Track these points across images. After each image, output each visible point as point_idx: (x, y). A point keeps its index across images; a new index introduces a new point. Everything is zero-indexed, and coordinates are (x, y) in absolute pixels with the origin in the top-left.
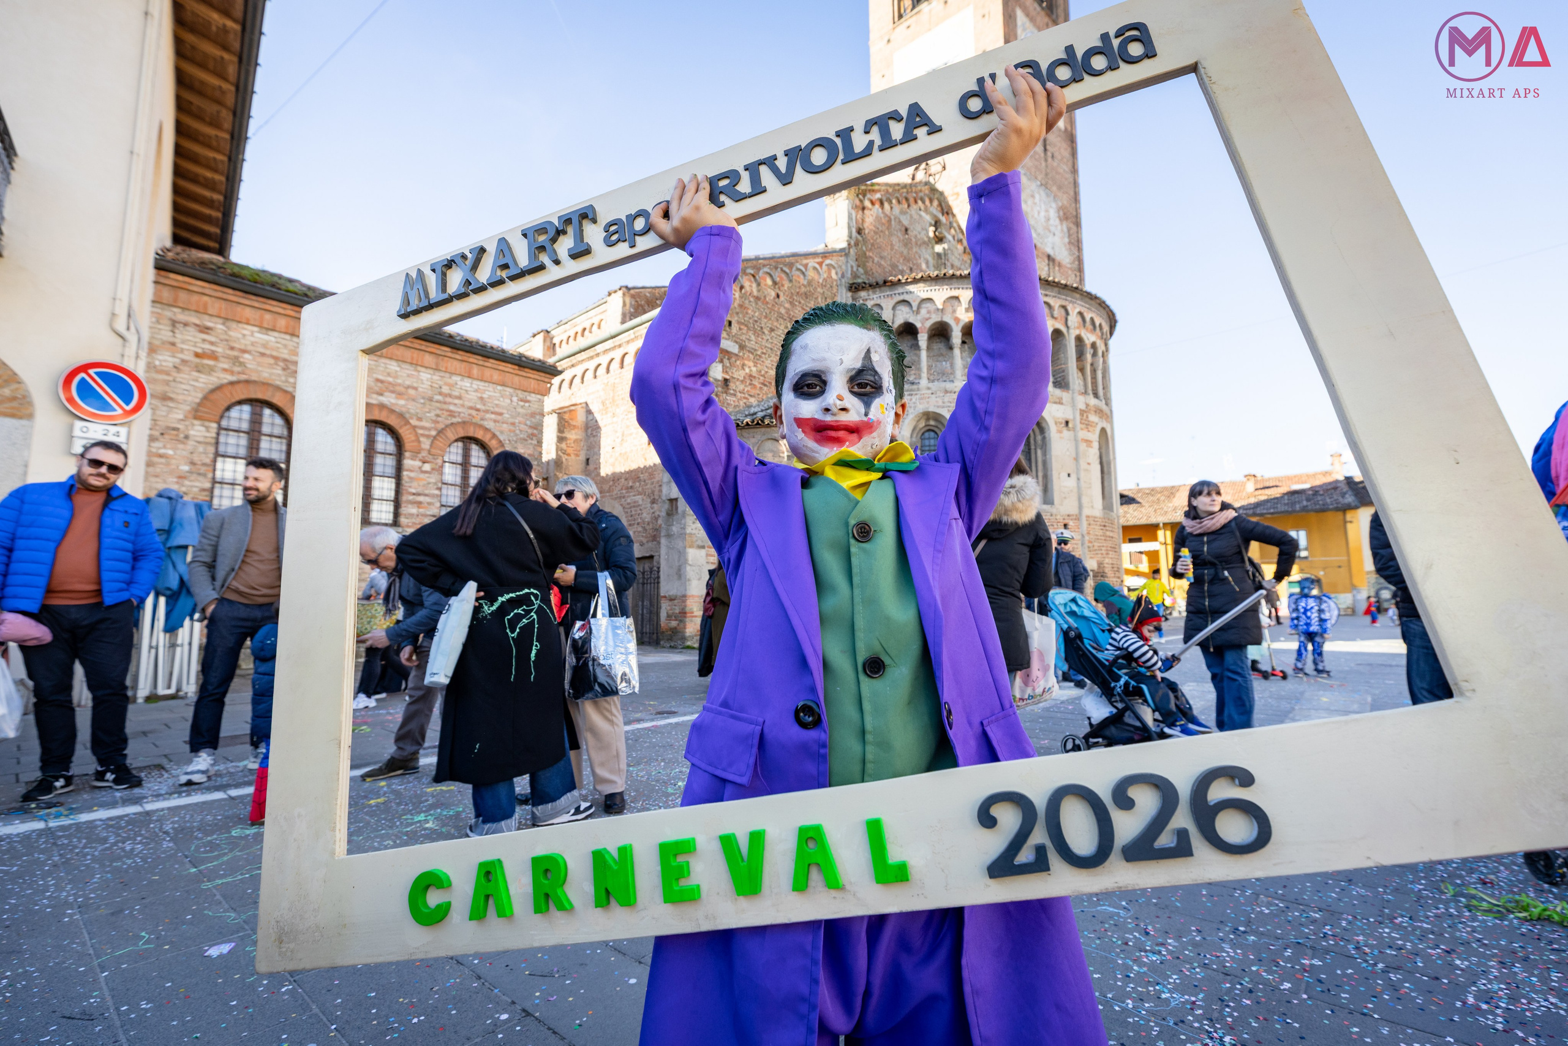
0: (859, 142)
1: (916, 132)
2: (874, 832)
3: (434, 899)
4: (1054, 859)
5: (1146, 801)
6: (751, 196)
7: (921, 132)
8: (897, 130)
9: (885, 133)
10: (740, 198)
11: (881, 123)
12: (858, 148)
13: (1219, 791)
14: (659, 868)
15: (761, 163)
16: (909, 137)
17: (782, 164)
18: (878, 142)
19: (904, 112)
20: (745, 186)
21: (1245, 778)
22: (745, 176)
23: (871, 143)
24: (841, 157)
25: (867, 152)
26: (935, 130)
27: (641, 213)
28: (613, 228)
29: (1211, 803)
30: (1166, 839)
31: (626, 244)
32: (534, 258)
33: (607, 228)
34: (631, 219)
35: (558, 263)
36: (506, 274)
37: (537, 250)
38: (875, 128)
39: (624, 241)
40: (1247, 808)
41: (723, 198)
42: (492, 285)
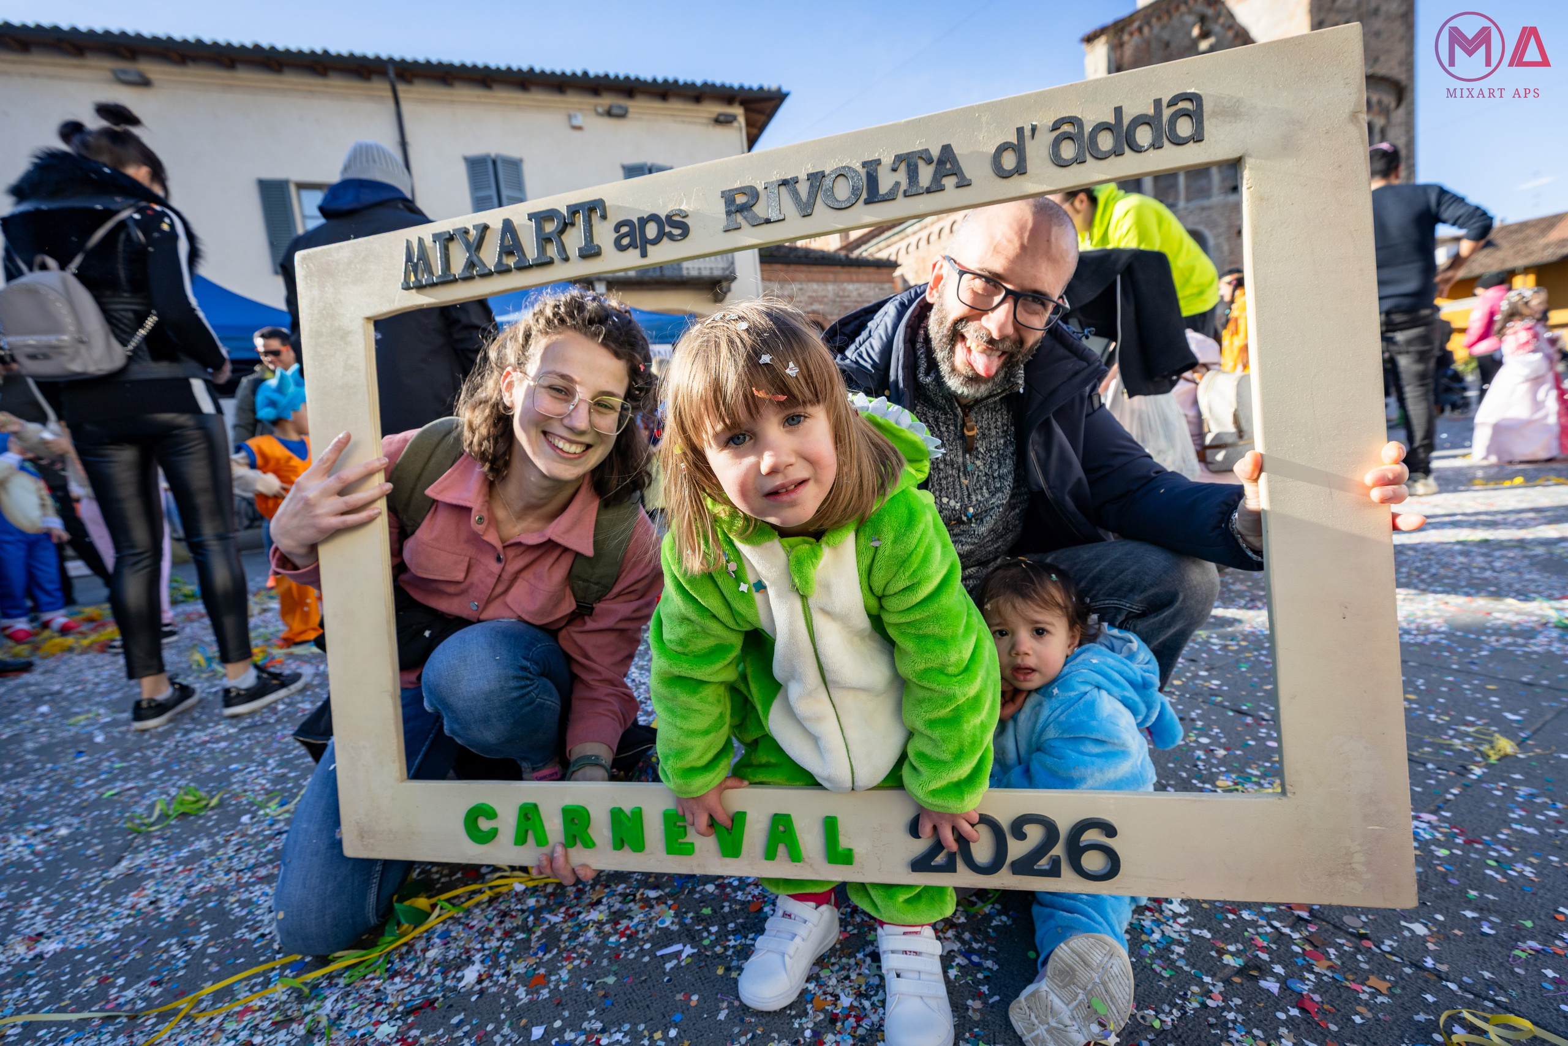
0: (885, 181)
1: (944, 181)
2: (830, 826)
3: (484, 825)
4: (960, 865)
5: (1035, 834)
6: (767, 222)
7: (949, 182)
8: (926, 174)
9: (913, 175)
10: (755, 221)
11: (909, 162)
12: (884, 188)
13: (1091, 836)
14: (663, 827)
15: (782, 184)
16: (936, 186)
18: (904, 185)
19: (935, 153)
20: (762, 207)
21: (1110, 831)
22: (764, 194)
23: (897, 184)
24: (864, 196)
25: (890, 197)
26: (964, 183)
27: (654, 218)
28: (624, 230)
29: (1081, 845)
30: (1044, 863)
31: (637, 252)
32: (542, 250)
33: (617, 228)
34: (643, 222)
35: (566, 259)
36: (511, 262)
37: (544, 240)
38: (903, 167)
39: (636, 248)
40: (1108, 851)
41: (740, 218)
42: (499, 272)
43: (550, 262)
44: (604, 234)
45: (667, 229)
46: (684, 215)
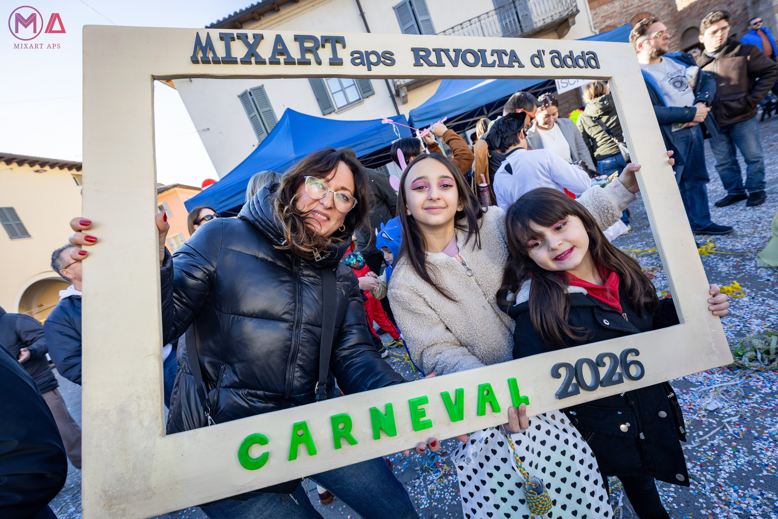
0: (489, 58)
1: (514, 64)
2: (513, 384)
3: (256, 452)
4: (581, 389)
5: (608, 362)
6: (436, 66)
7: (516, 65)
8: (506, 60)
9: (501, 59)
10: (430, 64)
11: (498, 53)
12: (490, 62)
13: (630, 358)
14: (408, 413)
15: (442, 50)
16: (510, 66)
17: (452, 54)
18: (497, 63)
19: (508, 52)
20: (433, 58)
21: (636, 352)
22: (433, 54)
23: (495, 61)
24: (481, 63)
25: (493, 65)
26: (522, 66)
27: (374, 53)
28: (356, 55)
29: (628, 362)
30: (615, 378)
31: (366, 67)
32: (303, 55)
33: (352, 54)
34: (368, 54)
35: (319, 63)
36: (282, 58)
37: (304, 51)
38: (495, 54)
39: (364, 65)
40: (638, 363)
41: (422, 61)
42: (271, 63)
43: (308, 63)
44: (344, 54)
45: (382, 59)
46: (392, 54)
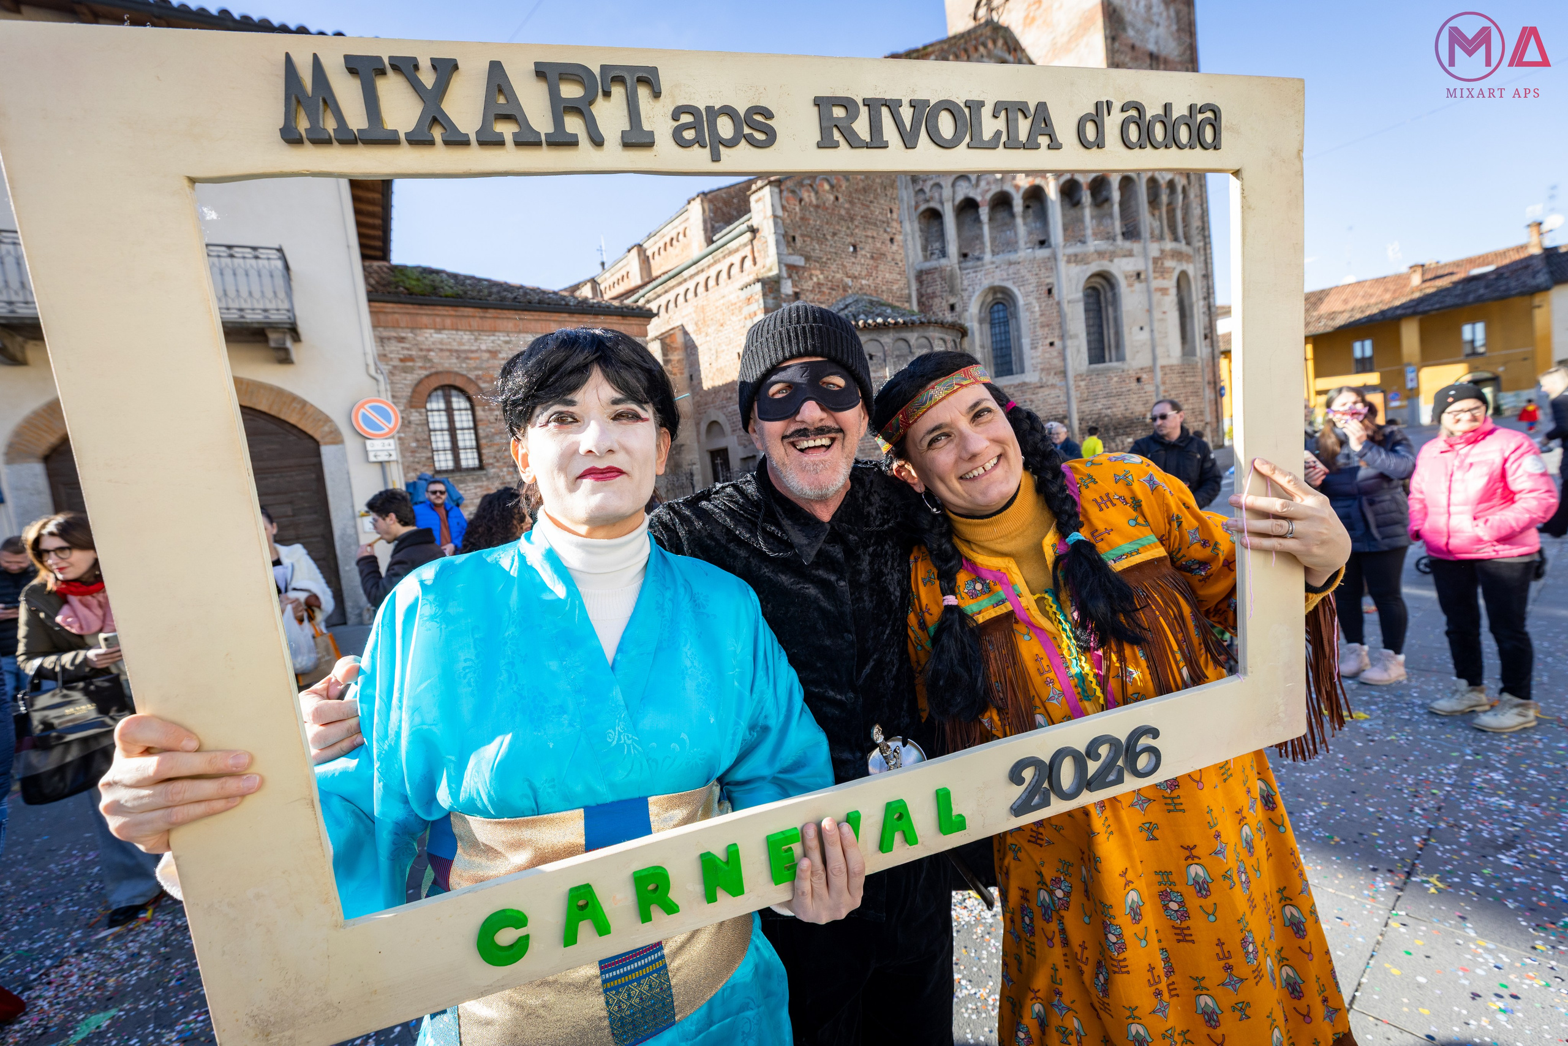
0: (990, 126)
1: (1040, 139)
2: (943, 798)
3: (506, 938)
4: (1052, 797)
5: (1104, 752)
6: (868, 146)
7: (1043, 141)
8: (1024, 126)
9: (1012, 128)
10: (854, 142)
11: (1009, 111)
12: (987, 135)
14: (766, 858)
15: (886, 103)
16: (1031, 145)
17: (906, 113)
18: (1004, 138)
19: (1032, 108)
20: (861, 127)
21: (1154, 733)
22: (864, 111)
23: (998, 134)
24: (967, 139)
25: (992, 145)
26: (1055, 146)
27: (728, 111)
28: (686, 118)
29: (1137, 750)
30: (1111, 776)
31: (707, 151)
32: (558, 123)
33: (676, 114)
34: (713, 114)
35: (598, 142)
36: (507, 130)
37: (561, 108)
38: (1003, 114)
39: (703, 146)
40: (1154, 752)
41: (837, 135)
42: (482, 143)
43: (571, 143)
44: (656, 117)
45: (747, 130)
46: (769, 115)
